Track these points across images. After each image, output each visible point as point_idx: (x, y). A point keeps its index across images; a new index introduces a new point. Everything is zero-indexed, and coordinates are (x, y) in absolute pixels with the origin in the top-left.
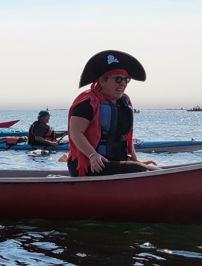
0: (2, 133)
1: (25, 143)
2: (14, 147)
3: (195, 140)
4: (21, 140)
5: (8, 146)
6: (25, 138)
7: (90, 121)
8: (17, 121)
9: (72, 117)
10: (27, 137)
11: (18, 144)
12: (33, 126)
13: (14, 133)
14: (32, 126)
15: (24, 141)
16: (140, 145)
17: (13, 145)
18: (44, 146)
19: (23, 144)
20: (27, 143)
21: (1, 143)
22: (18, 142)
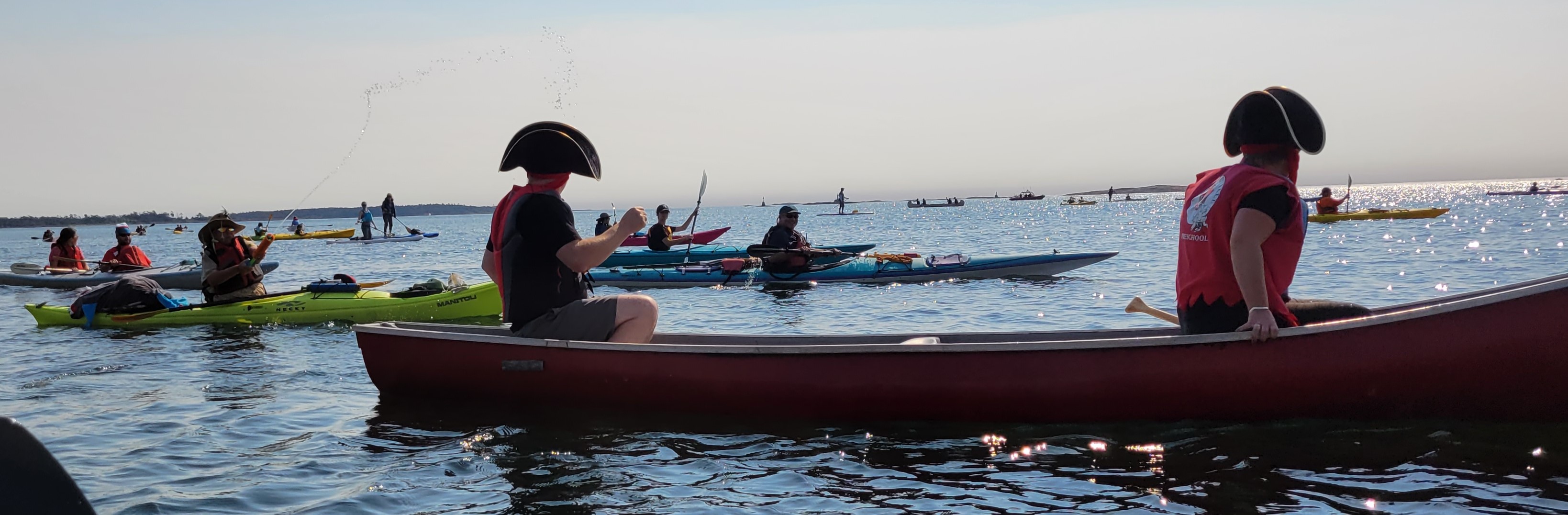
2: (738, 277)
5: (726, 277)
6: (756, 258)
8: (725, 230)
11: (744, 271)
16: (966, 265)
17: (734, 273)
18: (793, 272)
21: (712, 271)
22: (743, 268)
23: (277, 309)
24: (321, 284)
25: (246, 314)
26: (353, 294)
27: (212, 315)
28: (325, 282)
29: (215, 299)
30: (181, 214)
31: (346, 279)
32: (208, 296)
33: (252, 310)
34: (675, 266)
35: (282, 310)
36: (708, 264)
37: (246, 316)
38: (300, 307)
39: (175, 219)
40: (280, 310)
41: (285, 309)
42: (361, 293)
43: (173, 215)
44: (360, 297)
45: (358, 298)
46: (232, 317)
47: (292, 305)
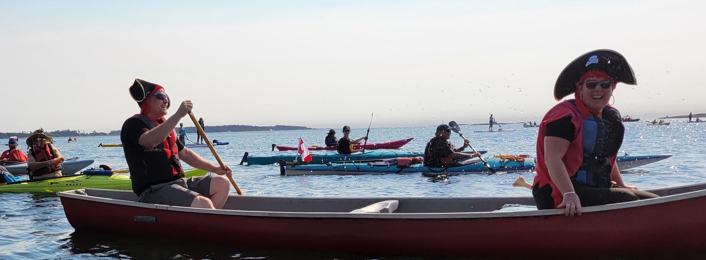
0: (397, 154)
1: (420, 164)
2: (406, 169)
3: (629, 155)
4: (415, 162)
5: (399, 169)
6: (420, 158)
7: (571, 141)
8: (409, 140)
9: (545, 137)
10: (422, 158)
11: (412, 166)
12: (431, 144)
13: (411, 154)
14: (429, 144)
15: (419, 162)
17: (405, 167)
19: (418, 165)
20: (422, 164)
21: (390, 165)
22: (410, 164)
23: (66, 184)
24: (91, 171)
25: (50, 187)
26: (109, 176)
27: (32, 187)
28: (94, 169)
29: (34, 178)
30: (84, 131)
31: (105, 167)
32: (31, 177)
33: (53, 185)
34: (367, 161)
35: (69, 185)
36: (388, 161)
37: (50, 188)
38: (79, 184)
39: (80, 134)
40: (68, 185)
41: (70, 185)
42: (112, 177)
43: (79, 132)
44: (112, 178)
45: (111, 179)
46: (42, 188)
47: (74, 182)
